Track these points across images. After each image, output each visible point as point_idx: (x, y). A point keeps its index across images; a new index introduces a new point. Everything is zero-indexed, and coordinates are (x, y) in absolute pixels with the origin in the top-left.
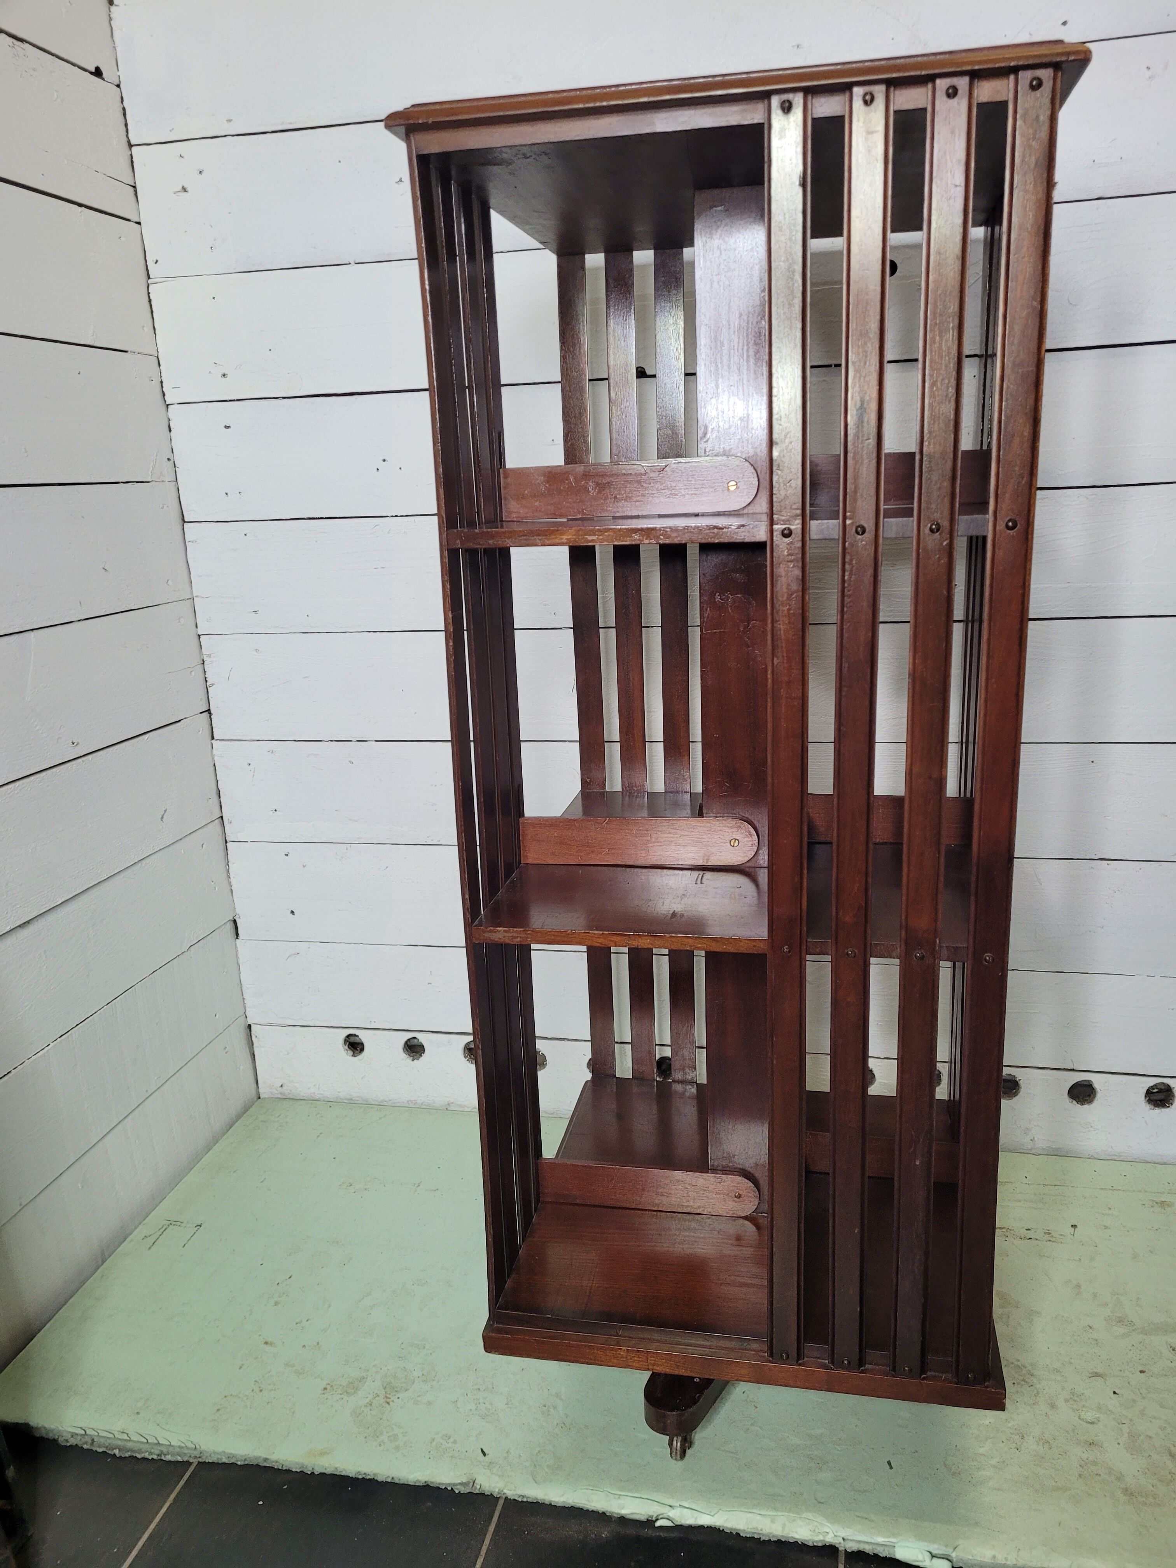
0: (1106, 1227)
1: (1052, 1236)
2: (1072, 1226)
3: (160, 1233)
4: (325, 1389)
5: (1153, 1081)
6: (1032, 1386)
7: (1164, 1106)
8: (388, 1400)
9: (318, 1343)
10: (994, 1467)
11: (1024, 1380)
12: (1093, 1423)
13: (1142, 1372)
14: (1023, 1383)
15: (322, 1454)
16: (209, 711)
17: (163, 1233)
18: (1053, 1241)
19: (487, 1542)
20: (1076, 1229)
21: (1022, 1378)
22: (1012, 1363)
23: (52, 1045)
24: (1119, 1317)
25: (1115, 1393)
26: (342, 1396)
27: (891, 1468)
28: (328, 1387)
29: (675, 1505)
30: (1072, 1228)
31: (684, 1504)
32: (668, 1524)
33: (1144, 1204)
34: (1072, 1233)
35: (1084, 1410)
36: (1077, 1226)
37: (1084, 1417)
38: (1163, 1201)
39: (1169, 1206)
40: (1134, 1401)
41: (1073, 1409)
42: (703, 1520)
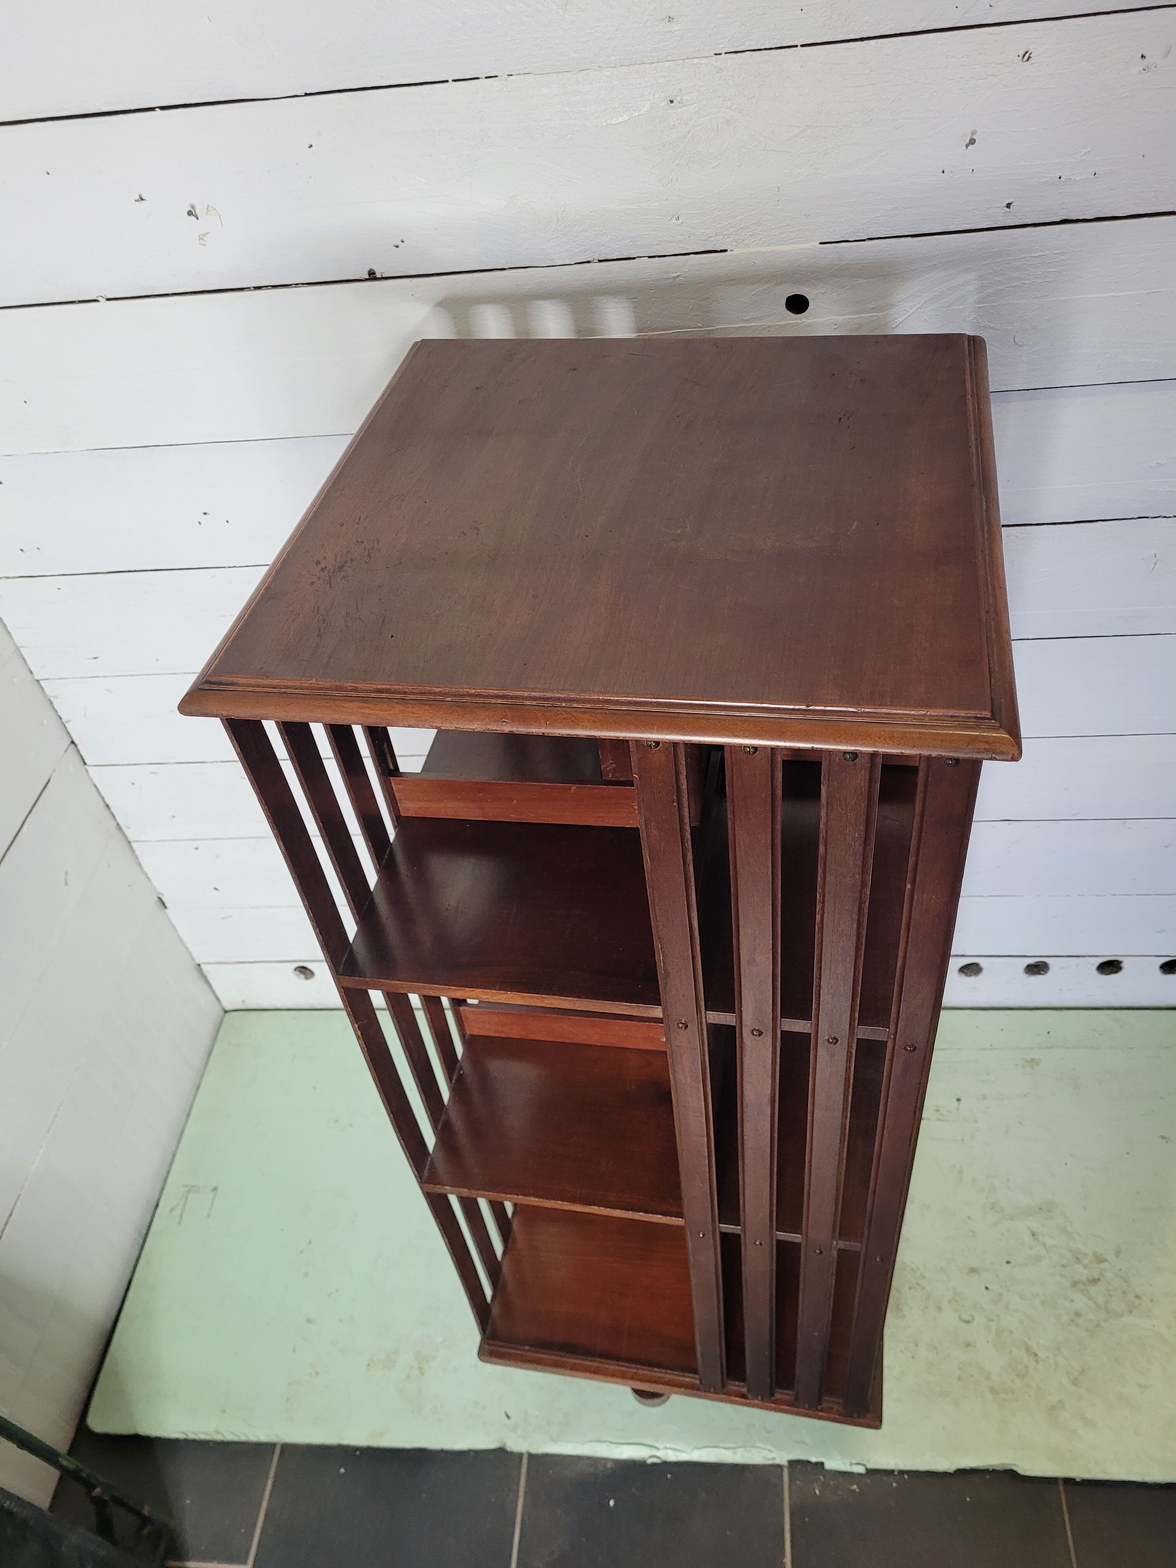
0: (985, 1098)
1: (941, 1114)
3: (183, 1202)
4: (369, 1365)
5: (1031, 960)
8: (422, 1371)
9: (352, 1316)
11: (917, 1284)
12: (968, 1322)
13: (1008, 1262)
14: (917, 1287)
15: (381, 1434)
16: (73, 742)
17: (186, 1200)
18: (941, 1120)
20: (960, 1103)
21: (915, 1282)
24: (993, 1203)
25: (987, 1288)
26: (384, 1371)
28: (371, 1363)
29: (661, 1446)
30: (957, 1102)
31: (668, 1445)
32: (656, 1460)
33: (1017, 1065)
34: (957, 1108)
35: (963, 1309)
36: (962, 1099)
37: (963, 1317)
38: (1032, 1059)
39: (1037, 1064)
40: (1000, 1295)
41: (954, 1310)
42: (682, 1457)
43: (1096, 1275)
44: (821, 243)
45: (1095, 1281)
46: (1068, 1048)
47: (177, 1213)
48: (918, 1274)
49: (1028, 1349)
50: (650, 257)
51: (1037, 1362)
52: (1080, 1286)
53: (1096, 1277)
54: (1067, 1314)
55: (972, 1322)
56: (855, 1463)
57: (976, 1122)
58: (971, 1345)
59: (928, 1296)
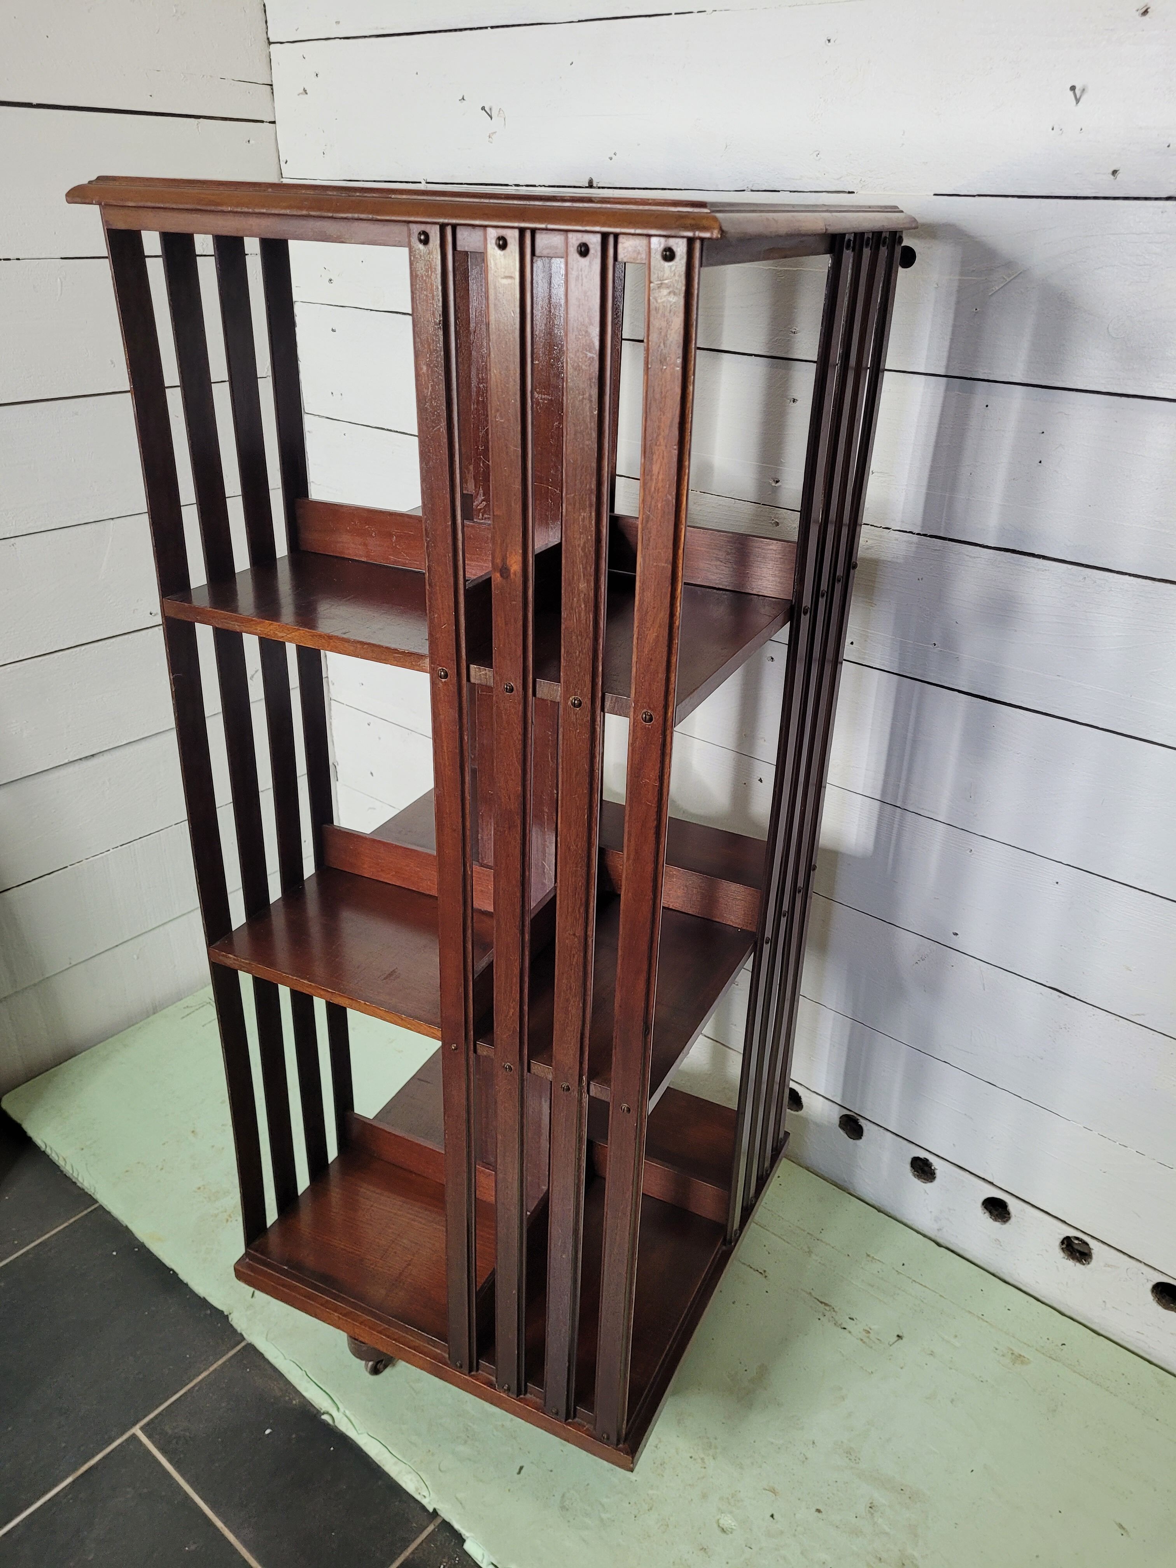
0: (932, 1354)
1: (869, 1338)
2: (898, 1336)
3: (197, 1007)
4: (199, 1188)
5: (1072, 1233)
6: (705, 1468)
7: (1080, 1261)
8: (230, 1219)
9: (223, 1148)
10: (602, 1520)
11: (702, 1459)
12: (724, 1532)
13: (818, 1511)
14: (699, 1461)
15: (159, 1240)
17: (200, 1008)
18: (864, 1342)
19: (220, 1362)
20: (900, 1341)
21: (702, 1456)
23: (111, 850)
24: (851, 1448)
25: (772, 1516)
26: (205, 1201)
27: (519, 1473)
28: (202, 1189)
29: (342, 1409)
30: (896, 1338)
31: (347, 1412)
32: (330, 1421)
33: (996, 1349)
34: (891, 1343)
35: (729, 1515)
36: (904, 1339)
37: (721, 1522)
38: (1020, 1355)
39: (1022, 1363)
40: (782, 1532)
41: (719, 1509)
42: (351, 1433)
44: (935, 195)
46: (1075, 1372)
47: (187, 1011)
50: (791, 192)
55: (728, 1534)
56: (493, 1564)
57: (902, 1368)
58: (706, 1553)
59: (703, 1478)
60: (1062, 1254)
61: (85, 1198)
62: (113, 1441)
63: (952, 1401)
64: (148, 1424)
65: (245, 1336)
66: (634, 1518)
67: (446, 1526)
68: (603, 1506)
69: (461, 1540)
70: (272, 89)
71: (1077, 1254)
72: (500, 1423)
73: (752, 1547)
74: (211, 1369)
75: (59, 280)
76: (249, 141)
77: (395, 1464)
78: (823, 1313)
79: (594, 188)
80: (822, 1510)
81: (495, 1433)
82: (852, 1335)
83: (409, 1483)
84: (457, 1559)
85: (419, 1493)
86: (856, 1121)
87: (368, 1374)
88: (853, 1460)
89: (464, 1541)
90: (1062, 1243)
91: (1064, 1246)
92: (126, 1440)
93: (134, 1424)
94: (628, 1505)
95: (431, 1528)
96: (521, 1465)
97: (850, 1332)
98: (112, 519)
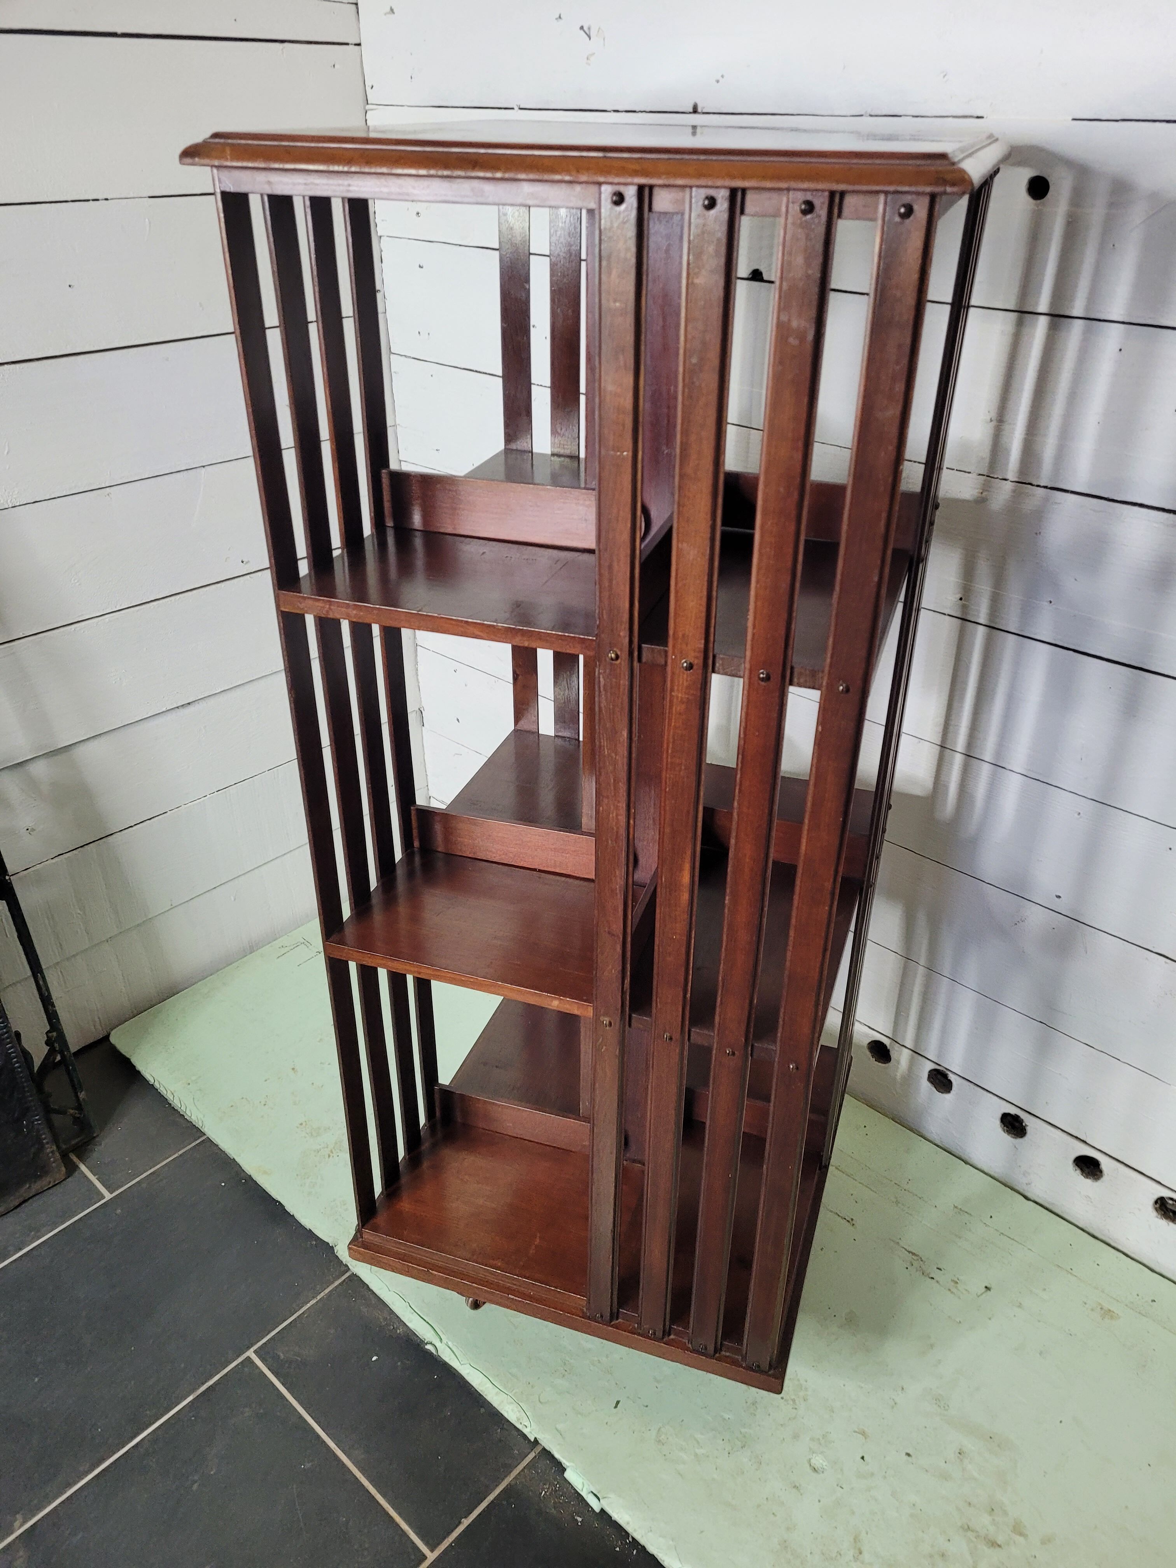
0: (1020, 1306)
1: (956, 1287)
2: (986, 1287)
4: (301, 1124)
5: (1166, 1193)
6: (796, 1409)
8: (331, 1154)
9: (322, 1086)
10: (696, 1455)
11: (794, 1401)
12: (815, 1470)
13: (908, 1455)
15: (265, 1173)
17: (294, 948)
18: (951, 1292)
19: (327, 1291)
20: (988, 1292)
21: (793, 1397)
22: (798, 1380)
23: (208, 796)
24: (940, 1395)
25: (863, 1458)
26: (307, 1135)
27: (616, 1407)
28: (304, 1124)
29: (444, 1341)
30: (984, 1289)
31: (450, 1344)
32: (433, 1351)
33: (1085, 1303)
34: (979, 1294)
35: (820, 1455)
36: (992, 1290)
37: (813, 1461)
38: (1110, 1310)
39: (1112, 1317)
40: (872, 1474)
41: (810, 1449)
42: (454, 1363)
43: (1000, 1540)
44: (1073, 118)
45: (994, 1544)
46: (1165, 1328)
47: (283, 951)
48: (802, 1394)
49: (856, 1539)
51: (856, 1559)
52: (969, 1534)
53: (999, 1543)
54: (932, 1546)
55: (819, 1473)
56: (592, 1492)
57: (990, 1319)
58: (799, 1491)
59: (794, 1418)
60: (1155, 1213)
61: (194, 1131)
62: (230, 1363)
63: (1041, 1353)
64: (261, 1348)
65: (350, 1267)
66: (728, 1455)
67: (546, 1454)
68: (698, 1442)
69: (561, 1469)
70: (357, 8)
71: (1171, 1214)
72: (596, 1359)
73: (843, 1486)
74: (319, 1298)
75: (147, 220)
76: (334, 66)
77: (497, 1394)
78: (911, 1262)
79: (699, 113)
80: (911, 1454)
81: (592, 1368)
82: (939, 1284)
83: (510, 1412)
84: (558, 1486)
85: (521, 1423)
86: (945, 1076)
87: (468, 1308)
88: (942, 1407)
89: (564, 1470)
90: (1156, 1202)
91: (1158, 1206)
92: (242, 1362)
93: (248, 1348)
94: (721, 1442)
95: (531, 1456)
96: (619, 1400)
97: (937, 1282)
98: (204, 467)
